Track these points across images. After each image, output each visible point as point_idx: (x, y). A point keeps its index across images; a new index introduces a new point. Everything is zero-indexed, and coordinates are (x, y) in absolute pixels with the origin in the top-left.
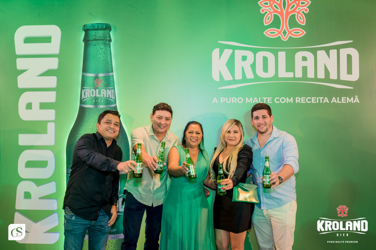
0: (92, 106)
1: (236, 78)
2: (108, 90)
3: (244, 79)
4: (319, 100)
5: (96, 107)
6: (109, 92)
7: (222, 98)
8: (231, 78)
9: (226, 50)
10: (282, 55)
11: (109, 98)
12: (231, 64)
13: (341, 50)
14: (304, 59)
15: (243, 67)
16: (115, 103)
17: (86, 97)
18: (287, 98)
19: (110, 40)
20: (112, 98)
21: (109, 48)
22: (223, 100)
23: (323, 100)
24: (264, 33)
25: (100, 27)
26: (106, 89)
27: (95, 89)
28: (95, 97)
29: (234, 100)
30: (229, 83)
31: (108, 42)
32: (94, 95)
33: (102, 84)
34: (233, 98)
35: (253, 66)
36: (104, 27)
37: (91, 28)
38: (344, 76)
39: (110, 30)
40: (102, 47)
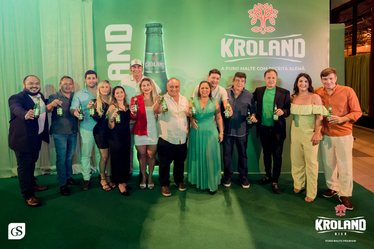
0: (151, 72)
1: (235, 56)
2: (160, 63)
3: (240, 56)
4: (282, 68)
5: (154, 72)
6: (161, 64)
7: (226, 67)
8: (232, 56)
9: (229, 39)
10: (261, 43)
11: (161, 67)
12: (232, 48)
13: (295, 40)
14: (274, 45)
15: (239, 49)
16: (165, 70)
17: (148, 67)
18: (264, 68)
19: (162, 33)
20: (163, 67)
21: (161, 38)
22: (227, 68)
23: (284, 68)
24: (251, 29)
25: (156, 25)
26: (159, 62)
27: (153, 62)
28: (153, 66)
29: (234, 68)
30: (231, 58)
31: (160, 34)
32: (152, 66)
33: (157, 59)
34: (233, 67)
35: (245, 49)
36: (158, 25)
37: (150, 26)
38: (297, 55)
39: (162, 27)
40: (157, 37)
